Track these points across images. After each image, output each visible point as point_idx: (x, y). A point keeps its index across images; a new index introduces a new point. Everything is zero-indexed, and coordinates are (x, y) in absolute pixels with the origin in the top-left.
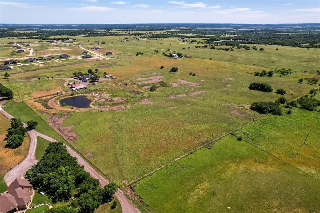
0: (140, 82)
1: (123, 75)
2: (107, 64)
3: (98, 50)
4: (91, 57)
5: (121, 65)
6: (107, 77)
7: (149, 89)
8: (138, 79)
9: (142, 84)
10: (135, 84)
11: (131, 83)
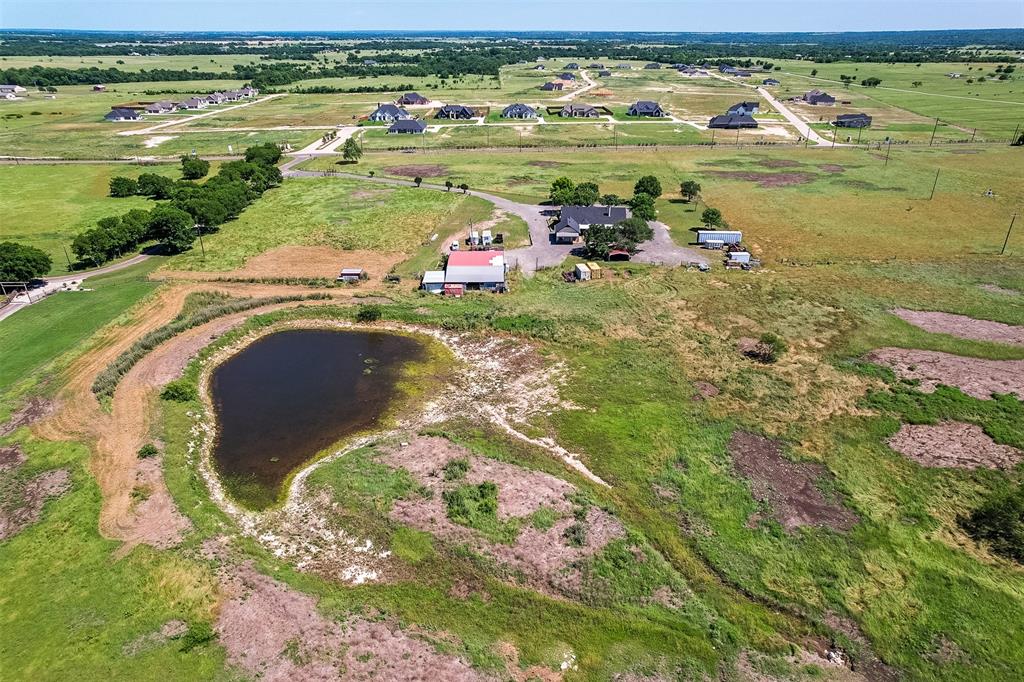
0: (917, 355)
1: (826, 250)
2: (797, 165)
3: (819, 105)
4: (754, 126)
5: (869, 186)
6: (705, 246)
7: (970, 498)
8: (918, 319)
9: (927, 388)
10: (861, 363)
11: (833, 343)
